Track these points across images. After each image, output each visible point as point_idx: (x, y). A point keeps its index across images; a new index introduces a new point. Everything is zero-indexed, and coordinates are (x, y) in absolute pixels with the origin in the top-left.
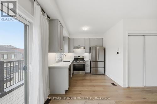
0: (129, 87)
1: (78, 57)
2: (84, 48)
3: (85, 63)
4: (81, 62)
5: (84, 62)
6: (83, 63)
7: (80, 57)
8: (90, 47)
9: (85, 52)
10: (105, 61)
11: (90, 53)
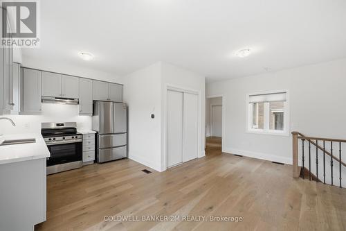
0: (168, 170)
1: (58, 125)
2: (78, 103)
3: (80, 140)
4: (69, 139)
5: (79, 137)
6: (74, 141)
7: (62, 125)
8: (94, 102)
9: (81, 113)
10: (127, 132)
11: (94, 114)
